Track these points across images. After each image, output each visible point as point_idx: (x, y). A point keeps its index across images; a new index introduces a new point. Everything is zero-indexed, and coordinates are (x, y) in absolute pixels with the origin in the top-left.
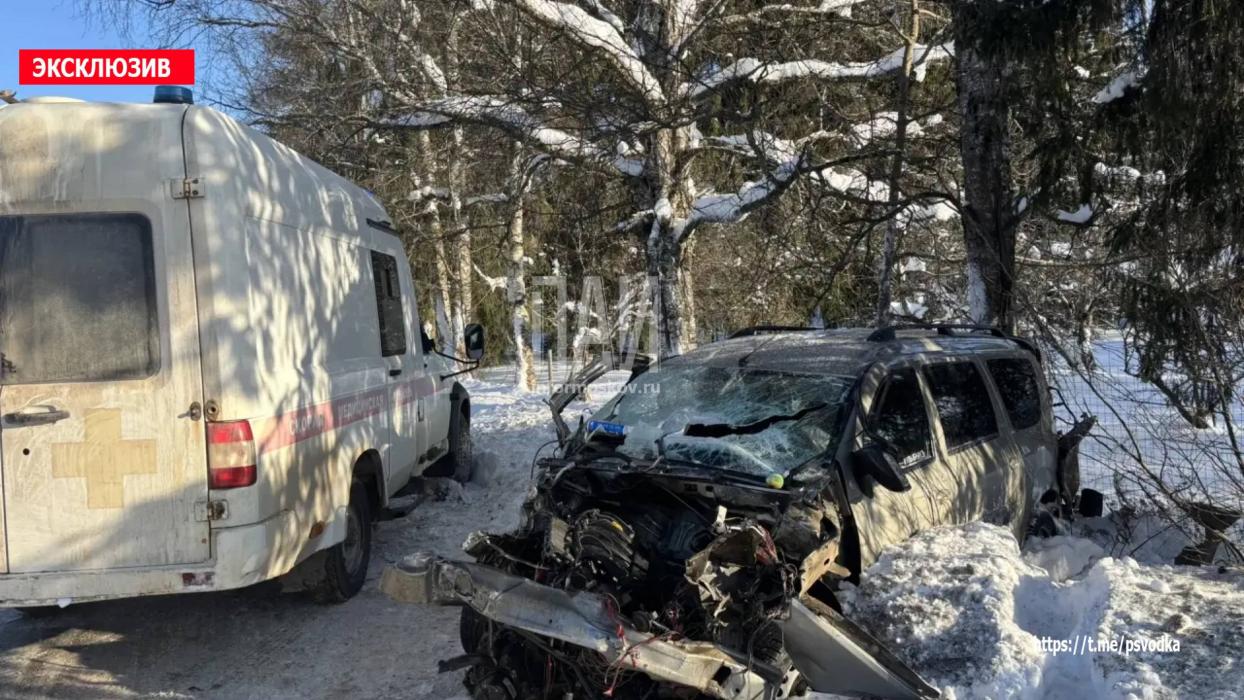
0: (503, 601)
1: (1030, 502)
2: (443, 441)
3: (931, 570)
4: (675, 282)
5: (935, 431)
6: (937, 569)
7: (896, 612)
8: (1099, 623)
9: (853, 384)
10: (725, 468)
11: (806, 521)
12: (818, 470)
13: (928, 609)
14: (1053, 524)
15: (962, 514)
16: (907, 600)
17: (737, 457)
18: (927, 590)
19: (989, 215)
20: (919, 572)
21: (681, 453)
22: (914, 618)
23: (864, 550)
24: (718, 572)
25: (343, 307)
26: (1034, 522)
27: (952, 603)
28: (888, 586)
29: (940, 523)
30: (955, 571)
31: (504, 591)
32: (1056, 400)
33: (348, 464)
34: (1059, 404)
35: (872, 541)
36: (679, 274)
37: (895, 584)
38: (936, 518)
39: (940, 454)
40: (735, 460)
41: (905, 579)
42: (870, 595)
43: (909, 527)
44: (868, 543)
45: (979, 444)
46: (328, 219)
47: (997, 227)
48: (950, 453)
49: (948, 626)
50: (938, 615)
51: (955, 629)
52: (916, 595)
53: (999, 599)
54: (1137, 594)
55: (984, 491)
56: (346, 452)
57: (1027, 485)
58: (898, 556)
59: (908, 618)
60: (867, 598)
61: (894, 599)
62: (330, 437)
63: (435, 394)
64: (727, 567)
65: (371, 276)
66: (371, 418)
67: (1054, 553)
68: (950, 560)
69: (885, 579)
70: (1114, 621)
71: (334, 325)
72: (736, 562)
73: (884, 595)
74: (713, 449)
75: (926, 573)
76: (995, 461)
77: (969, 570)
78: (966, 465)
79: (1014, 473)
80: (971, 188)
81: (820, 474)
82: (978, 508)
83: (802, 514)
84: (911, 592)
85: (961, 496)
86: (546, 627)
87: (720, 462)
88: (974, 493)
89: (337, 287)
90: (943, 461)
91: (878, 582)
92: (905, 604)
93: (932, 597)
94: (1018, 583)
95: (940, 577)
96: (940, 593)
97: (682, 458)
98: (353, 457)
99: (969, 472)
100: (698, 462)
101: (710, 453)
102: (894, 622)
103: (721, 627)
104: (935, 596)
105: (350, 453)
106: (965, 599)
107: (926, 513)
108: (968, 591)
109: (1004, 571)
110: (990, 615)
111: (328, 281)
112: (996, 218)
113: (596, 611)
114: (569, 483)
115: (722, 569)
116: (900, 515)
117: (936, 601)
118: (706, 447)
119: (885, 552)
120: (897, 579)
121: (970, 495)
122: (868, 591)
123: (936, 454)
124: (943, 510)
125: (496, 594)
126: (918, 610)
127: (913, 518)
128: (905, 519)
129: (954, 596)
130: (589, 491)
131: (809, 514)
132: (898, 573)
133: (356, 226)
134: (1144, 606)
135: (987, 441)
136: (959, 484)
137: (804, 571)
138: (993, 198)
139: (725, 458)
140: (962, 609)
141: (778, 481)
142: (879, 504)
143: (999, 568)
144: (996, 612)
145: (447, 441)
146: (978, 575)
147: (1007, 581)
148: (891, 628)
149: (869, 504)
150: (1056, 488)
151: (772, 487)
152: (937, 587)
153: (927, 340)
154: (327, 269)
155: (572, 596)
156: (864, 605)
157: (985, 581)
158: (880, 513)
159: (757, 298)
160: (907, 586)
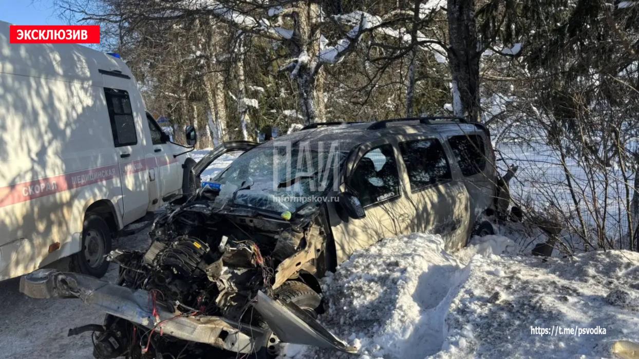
0: (94, 295)
1: (473, 216)
2: (179, 190)
3: (375, 264)
4: (313, 98)
5: (402, 180)
6: (379, 264)
7: (348, 291)
8: (454, 297)
9: (347, 156)
10: (264, 208)
11: (291, 240)
12: (313, 208)
13: (365, 288)
14: (492, 227)
15: (419, 225)
16: (356, 283)
17: (271, 202)
18: (369, 277)
19: (462, 52)
20: (368, 267)
21: (243, 200)
22: (356, 294)
23: (339, 253)
24: (233, 273)
25: (76, 122)
26: (477, 227)
27: (381, 285)
28: (349, 274)
29: (401, 233)
30: (389, 265)
31: (96, 290)
32: (498, 157)
33: (81, 208)
34: (500, 160)
35: (346, 247)
36: (315, 94)
37: (352, 273)
38: (398, 230)
39: (406, 193)
40: (270, 203)
41: (359, 270)
42: (338, 280)
43: (376, 237)
44: (343, 248)
45: (436, 186)
46: (60, 71)
47: (467, 59)
48: (413, 192)
49: (374, 299)
50: (369, 292)
51: (377, 301)
52: (362, 280)
53: (406, 282)
54: (483, 278)
55: (436, 213)
56: (80, 203)
57: (471, 207)
58: (361, 256)
59: (353, 294)
60: (336, 281)
61: (349, 282)
62: (66, 195)
63: (168, 165)
64: (239, 270)
65: (105, 102)
66: (104, 182)
67: (485, 244)
68: (389, 258)
69: (347, 270)
70: (463, 296)
71: (68, 131)
72: (244, 267)
73: (345, 280)
74: (260, 197)
75: (372, 266)
76: (446, 196)
77: (397, 264)
78: (424, 199)
79: (460, 201)
80: (452, 37)
81: (314, 210)
82: (431, 223)
83: (290, 236)
84: (360, 278)
85: (419, 216)
86: (116, 311)
87: (262, 205)
88: (428, 214)
89: (70, 109)
90: (407, 198)
91: (343, 272)
92: (354, 286)
93: (370, 281)
94: (427, 271)
95: (380, 268)
96: (376, 279)
97: (243, 203)
98: (86, 205)
99: (426, 202)
100: (250, 205)
101: (257, 200)
102: (346, 296)
103: (231, 305)
104: (373, 280)
105: (83, 202)
106: (389, 282)
107: (391, 228)
108: (391, 277)
109: (417, 264)
110: (397, 293)
111: (61, 107)
112: (467, 54)
113: (147, 300)
114: (183, 219)
115: (236, 271)
116: (369, 231)
117: (372, 284)
118: (255, 196)
119: (355, 253)
120: (354, 271)
121: (425, 216)
122: (337, 277)
123: (402, 194)
124: (403, 225)
125: (90, 291)
126: (360, 289)
127: (380, 231)
128: (374, 233)
129: (382, 280)
130: (196, 223)
131: (293, 235)
132: (356, 267)
133: (88, 74)
134: (484, 285)
135: (442, 184)
136: (417, 209)
137: (277, 271)
138: (465, 42)
139: (264, 202)
140: (385, 288)
141: (288, 216)
142: (354, 225)
143: (414, 262)
144: (402, 290)
145: (182, 190)
146: (402, 267)
147: (418, 270)
148: (343, 300)
149: (346, 227)
150: (493, 208)
151: (284, 220)
152: (375, 275)
153: (408, 127)
154: (60, 100)
155: (133, 292)
156: (334, 285)
157: (404, 271)
158: (354, 231)
159: (388, 104)
160: (358, 274)
